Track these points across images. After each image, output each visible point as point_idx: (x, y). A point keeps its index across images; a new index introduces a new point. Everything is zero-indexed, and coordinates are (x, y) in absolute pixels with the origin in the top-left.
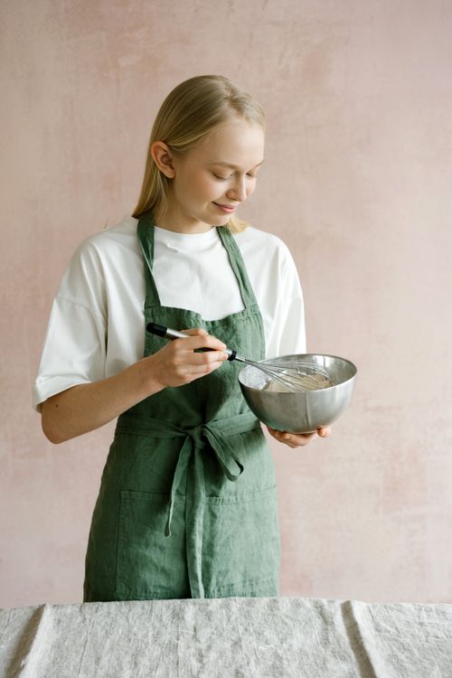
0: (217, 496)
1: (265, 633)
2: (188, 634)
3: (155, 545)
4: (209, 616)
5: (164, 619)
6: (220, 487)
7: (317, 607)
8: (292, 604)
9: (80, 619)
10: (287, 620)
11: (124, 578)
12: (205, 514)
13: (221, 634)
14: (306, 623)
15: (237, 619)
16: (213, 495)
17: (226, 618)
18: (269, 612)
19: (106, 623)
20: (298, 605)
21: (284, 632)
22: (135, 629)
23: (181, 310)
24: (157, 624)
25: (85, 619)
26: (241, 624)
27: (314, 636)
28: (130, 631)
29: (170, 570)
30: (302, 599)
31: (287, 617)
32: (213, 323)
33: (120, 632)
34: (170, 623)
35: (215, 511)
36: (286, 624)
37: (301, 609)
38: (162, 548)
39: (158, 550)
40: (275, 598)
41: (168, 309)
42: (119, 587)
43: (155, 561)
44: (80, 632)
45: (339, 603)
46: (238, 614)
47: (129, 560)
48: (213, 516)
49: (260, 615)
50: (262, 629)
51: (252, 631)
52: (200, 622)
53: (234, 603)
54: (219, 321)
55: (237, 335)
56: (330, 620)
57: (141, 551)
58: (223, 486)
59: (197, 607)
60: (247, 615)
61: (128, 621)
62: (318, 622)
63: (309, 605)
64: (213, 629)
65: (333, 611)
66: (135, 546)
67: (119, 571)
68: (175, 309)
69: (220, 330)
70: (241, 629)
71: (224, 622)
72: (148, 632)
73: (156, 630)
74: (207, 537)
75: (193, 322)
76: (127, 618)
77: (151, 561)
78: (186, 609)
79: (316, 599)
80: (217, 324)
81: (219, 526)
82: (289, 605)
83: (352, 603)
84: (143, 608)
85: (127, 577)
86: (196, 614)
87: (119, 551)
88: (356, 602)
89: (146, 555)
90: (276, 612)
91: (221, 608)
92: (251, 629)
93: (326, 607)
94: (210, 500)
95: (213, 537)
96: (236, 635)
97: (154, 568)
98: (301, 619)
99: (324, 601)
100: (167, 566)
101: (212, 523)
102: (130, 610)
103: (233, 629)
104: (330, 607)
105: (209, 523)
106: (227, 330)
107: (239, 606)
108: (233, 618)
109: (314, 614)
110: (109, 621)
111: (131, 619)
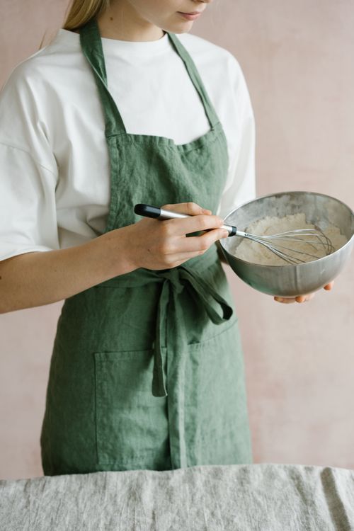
0: (198, 342)
1: (236, 520)
2: (145, 523)
3: (139, 407)
4: (170, 494)
5: (119, 500)
6: (201, 332)
7: (293, 478)
8: (264, 474)
9: (24, 501)
10: (260, 499)
11: (106, 448)
12: (187, 363)
13: (184, 522)
14: (283, 503)
15: (202, 498)
16: (194, 341)
17: (189, 497)
18: (239, 487)
19: (52, 508)
20: (271, 476)
21: (257, 516)
22: (85, 516)
23: (151, 137)
24: (110, 509)
25: (28, 502)
26: (207, 507)
27: (292, 523)
28: (78, 519)
29: (156, 430)
30: (276, 466)
31: (259, 493)
32: (184, 146)
33: (67, 523)
34: (125, 505)
35: (197, 358)
36: (259, 504)
37: (276, 481)
38: (145, 409)
39: (141, 411)
40: (244, 466)
41: (136, 137)
42: (101, 458)
43: (140, 423)
44: (20, 523)
45: (318, 470)
46: (203, 492)
47: (111, 429)
48: (195, 362)
49: (229, 491)
50: (232, 513)
51: (219, 517)
52: (159, 504)
53: (199, 475)
54: (191, 144)
55: (211, 160)
56: (309, 497)
57: (123, 416)
58: (204, 330)
59: (157, 481)
60: (213, 492)
61: (77, 505)
62: (296, 500)
63: (283, 475)
64: (174, 515)
65: (312, 484)
66: (117, 411)
67: (100, 442)
68: (145, 137)
69: (194, 155)
70: (207, 513)
71: (188, 504)
72: (99, 520)
73: (109, 518)
74: (190, 387)
75: (166, 150)
76: (77, 500)
77: (136, 425)
78: (145, 484)
79: (292, 465)
80: (189, 148)
81: (200, 372)
82: (261, 475)
83: (334, 473)
84: (96, 484)
85: (110, 447)
86: (155, 492)
87: (99, 420)
88: (337, 470)
89: (129, 420)
90: (247, 486)
91: (184, 481)
92: (219, 513)
93: (304, 478)
94: (191, 347)
95: (195, 386)
96: (202, 523)
97: (139, 432)
98: (276, 497)
99: (301, 469)
100: (153, 427)
101: (194, 370)
102: (81, 488)
103: (198, 513)
104: (308, 477)
105: (191, 371)
106: (201, 154)
107: (204, 478)
108: (198, 496)
109: (290, 488)
110: (56, 506)
111: (80, 501)
